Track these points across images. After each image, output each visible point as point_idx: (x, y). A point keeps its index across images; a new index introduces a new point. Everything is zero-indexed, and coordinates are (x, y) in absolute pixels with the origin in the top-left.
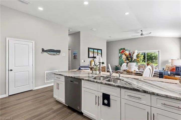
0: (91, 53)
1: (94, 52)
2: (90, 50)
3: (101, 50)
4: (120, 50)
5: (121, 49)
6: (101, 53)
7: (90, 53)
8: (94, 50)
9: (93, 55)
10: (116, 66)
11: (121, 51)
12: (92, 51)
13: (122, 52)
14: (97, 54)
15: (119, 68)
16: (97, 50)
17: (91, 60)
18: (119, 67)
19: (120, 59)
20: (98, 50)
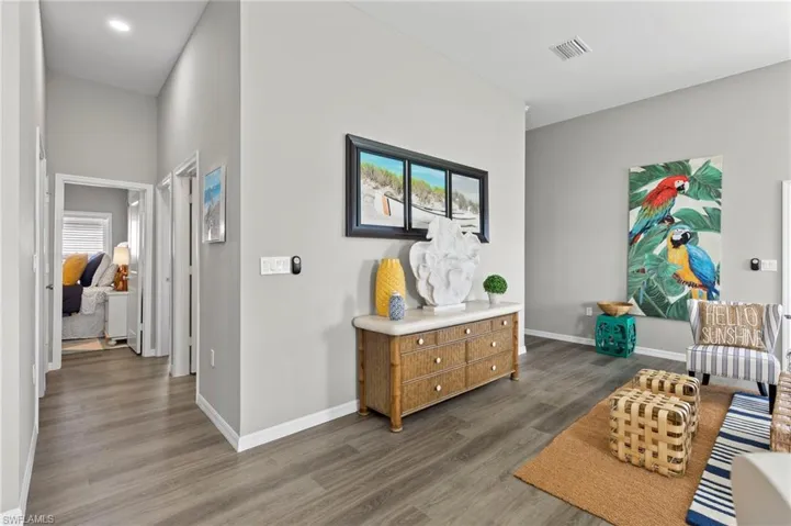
0: (379, 194)
1: (407, 186)
2: (365, 158)
3: (481, 176)
4: (636, 181)
5: (650, 172)
6: (475, 198)
7: (366, 186)
8: (415, 169)
9: (398, 208)
10: (601, 307)
11: (652, 186)
12: (387, 175)
13: (652, 198)
14: (440, 207)
15: (629, 322)
16: (442, 174)
17: (379, 257)
18: (627, 315)
19: (638, 253)
20: (451, 169)
